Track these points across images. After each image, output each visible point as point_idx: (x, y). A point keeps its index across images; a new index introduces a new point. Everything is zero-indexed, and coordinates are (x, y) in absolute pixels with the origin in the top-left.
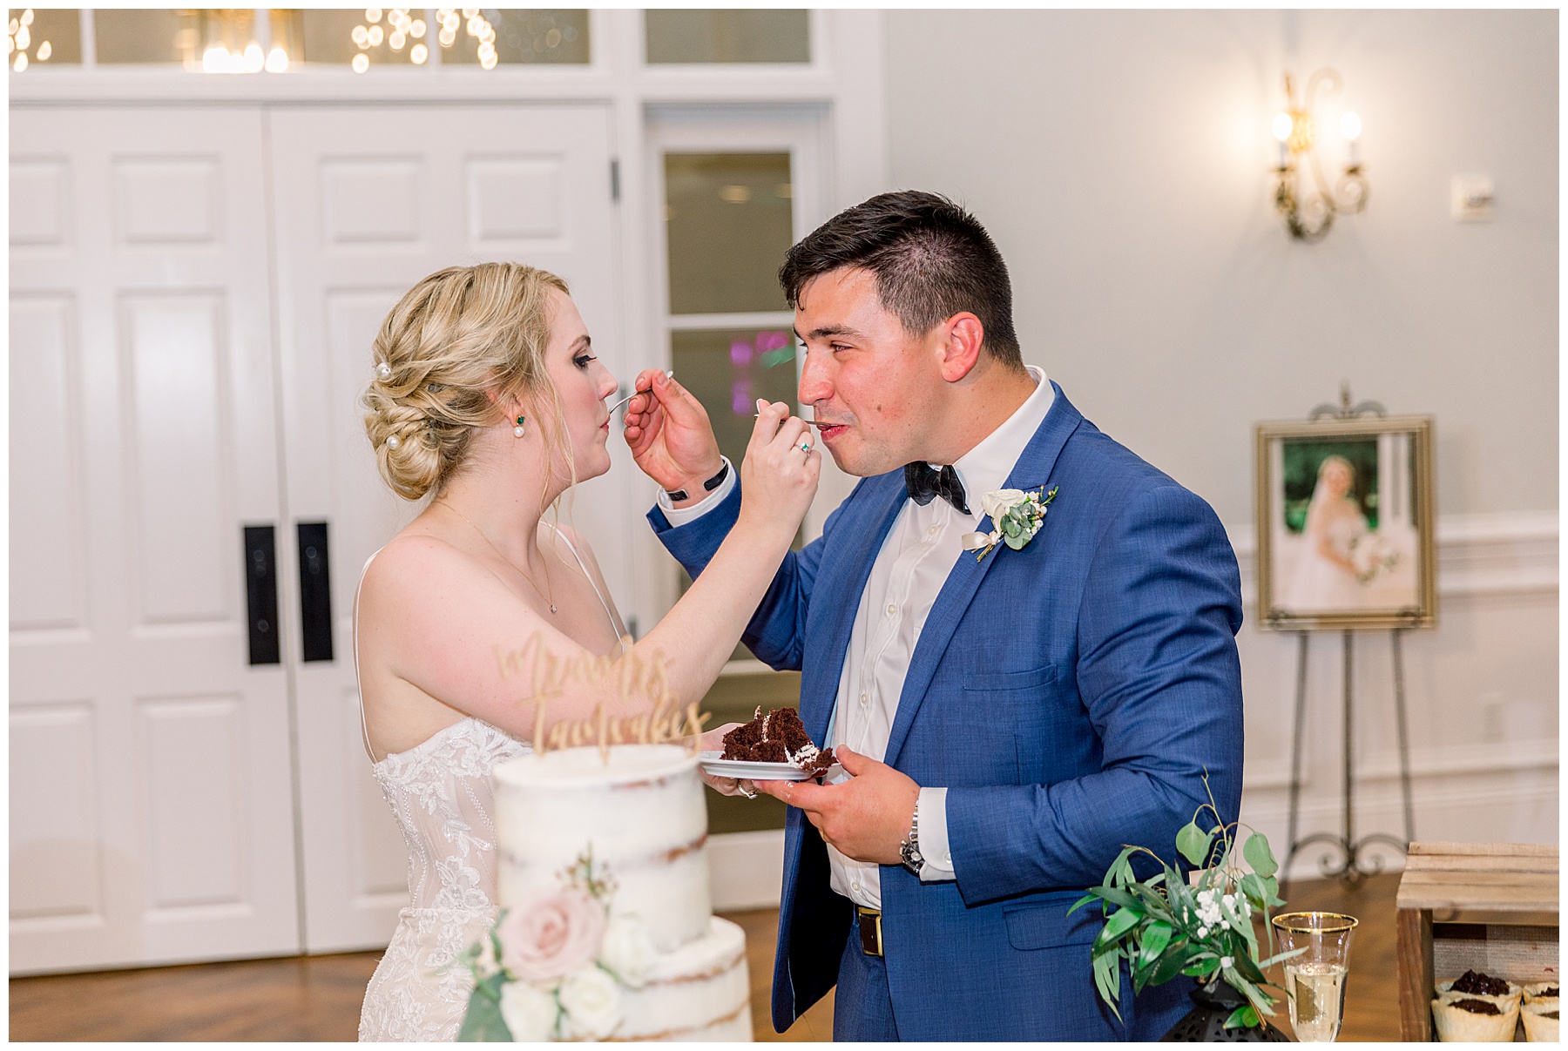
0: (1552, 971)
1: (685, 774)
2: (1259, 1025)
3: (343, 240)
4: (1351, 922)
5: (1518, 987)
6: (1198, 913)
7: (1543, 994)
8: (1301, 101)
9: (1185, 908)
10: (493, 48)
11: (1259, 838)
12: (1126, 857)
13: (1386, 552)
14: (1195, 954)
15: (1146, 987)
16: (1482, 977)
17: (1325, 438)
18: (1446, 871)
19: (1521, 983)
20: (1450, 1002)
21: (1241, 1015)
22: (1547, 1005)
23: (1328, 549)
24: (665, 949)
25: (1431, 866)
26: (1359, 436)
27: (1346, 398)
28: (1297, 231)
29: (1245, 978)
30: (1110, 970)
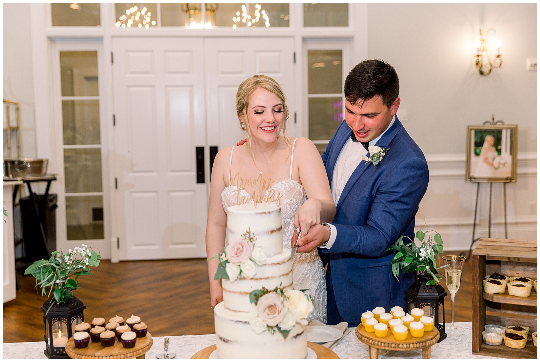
0: (519, 274)
1: (276, 211)
2: (436, 284)
3: (223, 73)
4: (463, 258)
5: (508, 278)
6: (420, 254)
7: (515, 280)
8: (484, 37)
9: (416, 253)
10: (269, 22)
11: (438, 235)
12: (402, 239)
13: (503, 162)
14: (419, 265)
15: (406, 273)
16: (499, 275)
17: (487, 130)
18: (488, 245)
19: (509, 277)
20: (488, 280)
21: (431, 281)
22: (515, 283)
23: (486, 160)
24: (269, 256)
25: (484, 244)
26: (496, 129)
27: (493, 119)
28: (482, 73)
29: (432, 272)
30: (396, 268)
